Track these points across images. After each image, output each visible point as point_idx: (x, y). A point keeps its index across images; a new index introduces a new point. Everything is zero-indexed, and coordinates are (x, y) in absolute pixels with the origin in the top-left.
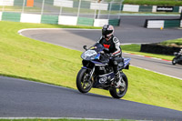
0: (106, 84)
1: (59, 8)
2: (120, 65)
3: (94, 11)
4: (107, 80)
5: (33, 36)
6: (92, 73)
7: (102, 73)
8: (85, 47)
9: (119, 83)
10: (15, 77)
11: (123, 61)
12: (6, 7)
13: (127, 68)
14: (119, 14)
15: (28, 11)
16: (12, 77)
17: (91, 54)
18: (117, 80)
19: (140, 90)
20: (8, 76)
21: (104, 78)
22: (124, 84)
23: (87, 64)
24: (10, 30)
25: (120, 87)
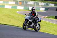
0: (33, 27)
1: (29, 4)
2: (38, 20)
3: (40, 5)
4: (33, 25)
5: (21, 13)
6: (28, 23)
7: (31, 23)
8: (26, 14)
9: (37, 27)
10: (16, 26)
11: (38, 19)
12: (13, 4)
13: (40, 21)
14: (48, 7)
15: (20, 5)
16: (15, 26)
17: (28, 17)
18: (37, 25)
19: (55, 31)
20: (13, 26)
21: (32, 25)
22: (39, 27)
23: (26, 20)
24: (14, 12)
25: (38, 28)
